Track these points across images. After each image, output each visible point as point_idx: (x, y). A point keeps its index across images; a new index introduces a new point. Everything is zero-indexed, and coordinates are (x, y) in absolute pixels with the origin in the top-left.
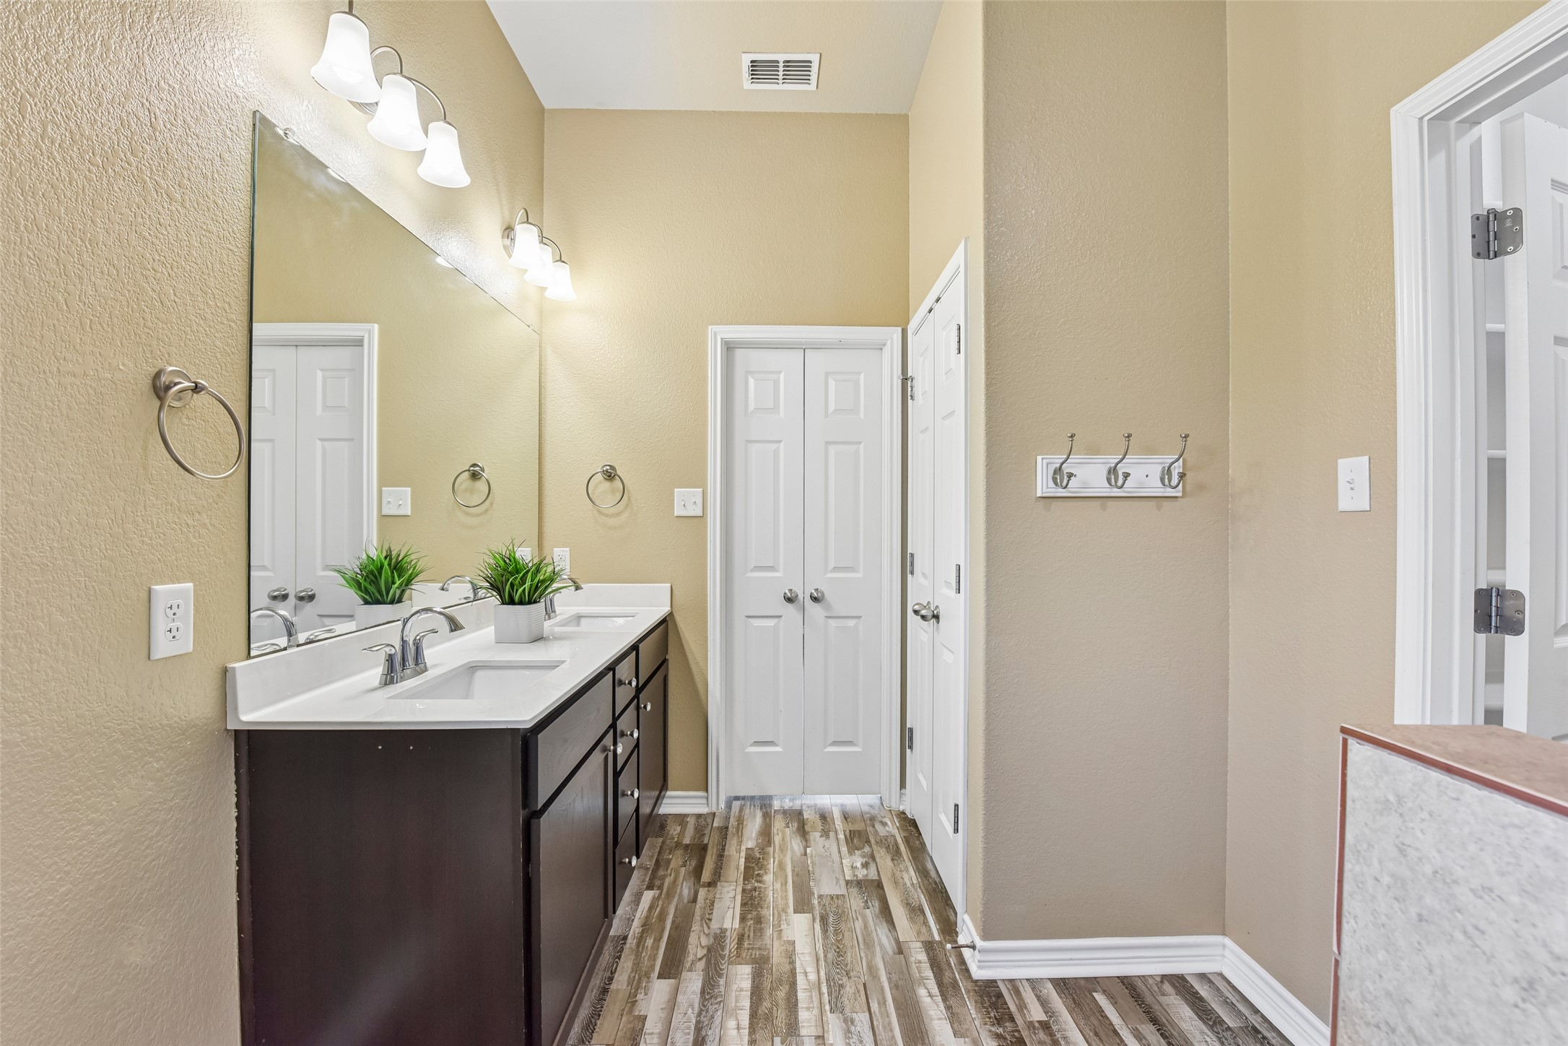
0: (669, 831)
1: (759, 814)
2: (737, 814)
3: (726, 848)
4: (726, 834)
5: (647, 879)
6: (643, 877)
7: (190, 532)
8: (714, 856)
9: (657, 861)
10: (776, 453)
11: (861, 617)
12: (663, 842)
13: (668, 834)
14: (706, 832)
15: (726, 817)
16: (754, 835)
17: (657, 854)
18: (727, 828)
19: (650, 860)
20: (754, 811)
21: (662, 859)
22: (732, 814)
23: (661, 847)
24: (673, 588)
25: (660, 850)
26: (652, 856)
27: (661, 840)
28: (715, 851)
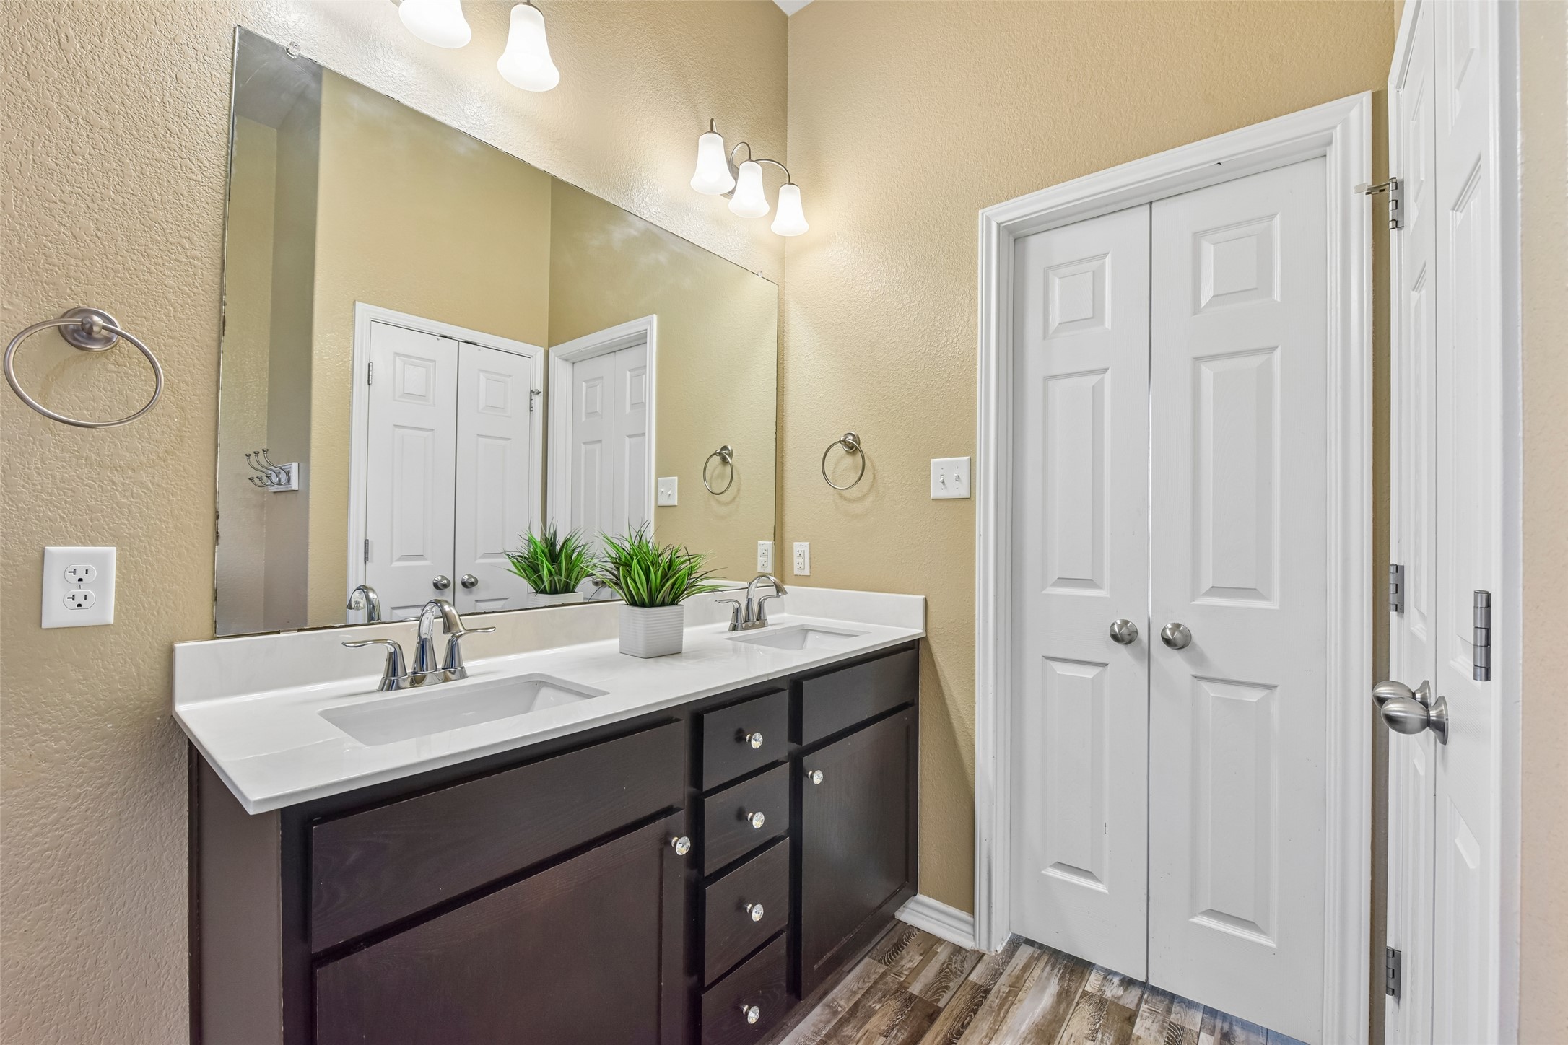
0: (902, 958)
1: (1053, 987)
2: (1016, 972)
3: (967, 1032)
4: (979, 1005)
5: (824, 1032)
6: (821, 1025)
7: (117, 490)
8: (939, 1038)
9: (856, 1005)
10: (1097, 392)
11: (1275, 687)
12: (884, 975)
13: (897, 962)
14: (952, 984)
15: (997, 970)
16: (1024, 1028)
17: (862, 992)
18: (987, 991)
19: (849, 1000)
20: (1048, 979)
21: (864, 1006)
22: (1008, 969)
23: (876, 982)
24: (929, 603)
25: (871, 987)
26: (856, 993)
27: (882, 969)
28: (945, 1029)
